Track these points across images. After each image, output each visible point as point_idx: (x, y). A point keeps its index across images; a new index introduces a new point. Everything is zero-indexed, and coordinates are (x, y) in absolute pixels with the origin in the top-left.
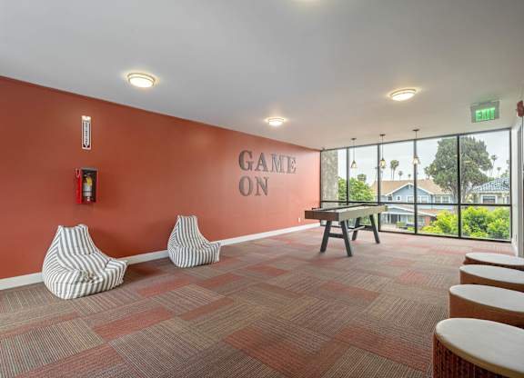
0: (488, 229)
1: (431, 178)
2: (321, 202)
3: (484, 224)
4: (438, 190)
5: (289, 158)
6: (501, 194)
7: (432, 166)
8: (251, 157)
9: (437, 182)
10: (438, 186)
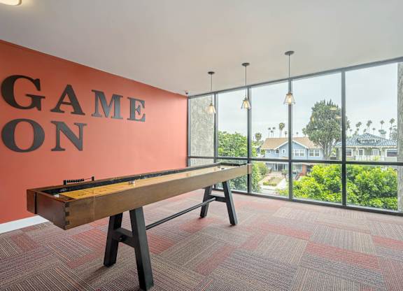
0: (356, 180)
1: (307, 136)
2: (188, 158)
3: (352, 175)
4: (311, 145)
5: (132, 101)
6: (355, 148)
7: (307, 126)
8: (39, 89)
9: (312, 139)
10: (312, 142)
